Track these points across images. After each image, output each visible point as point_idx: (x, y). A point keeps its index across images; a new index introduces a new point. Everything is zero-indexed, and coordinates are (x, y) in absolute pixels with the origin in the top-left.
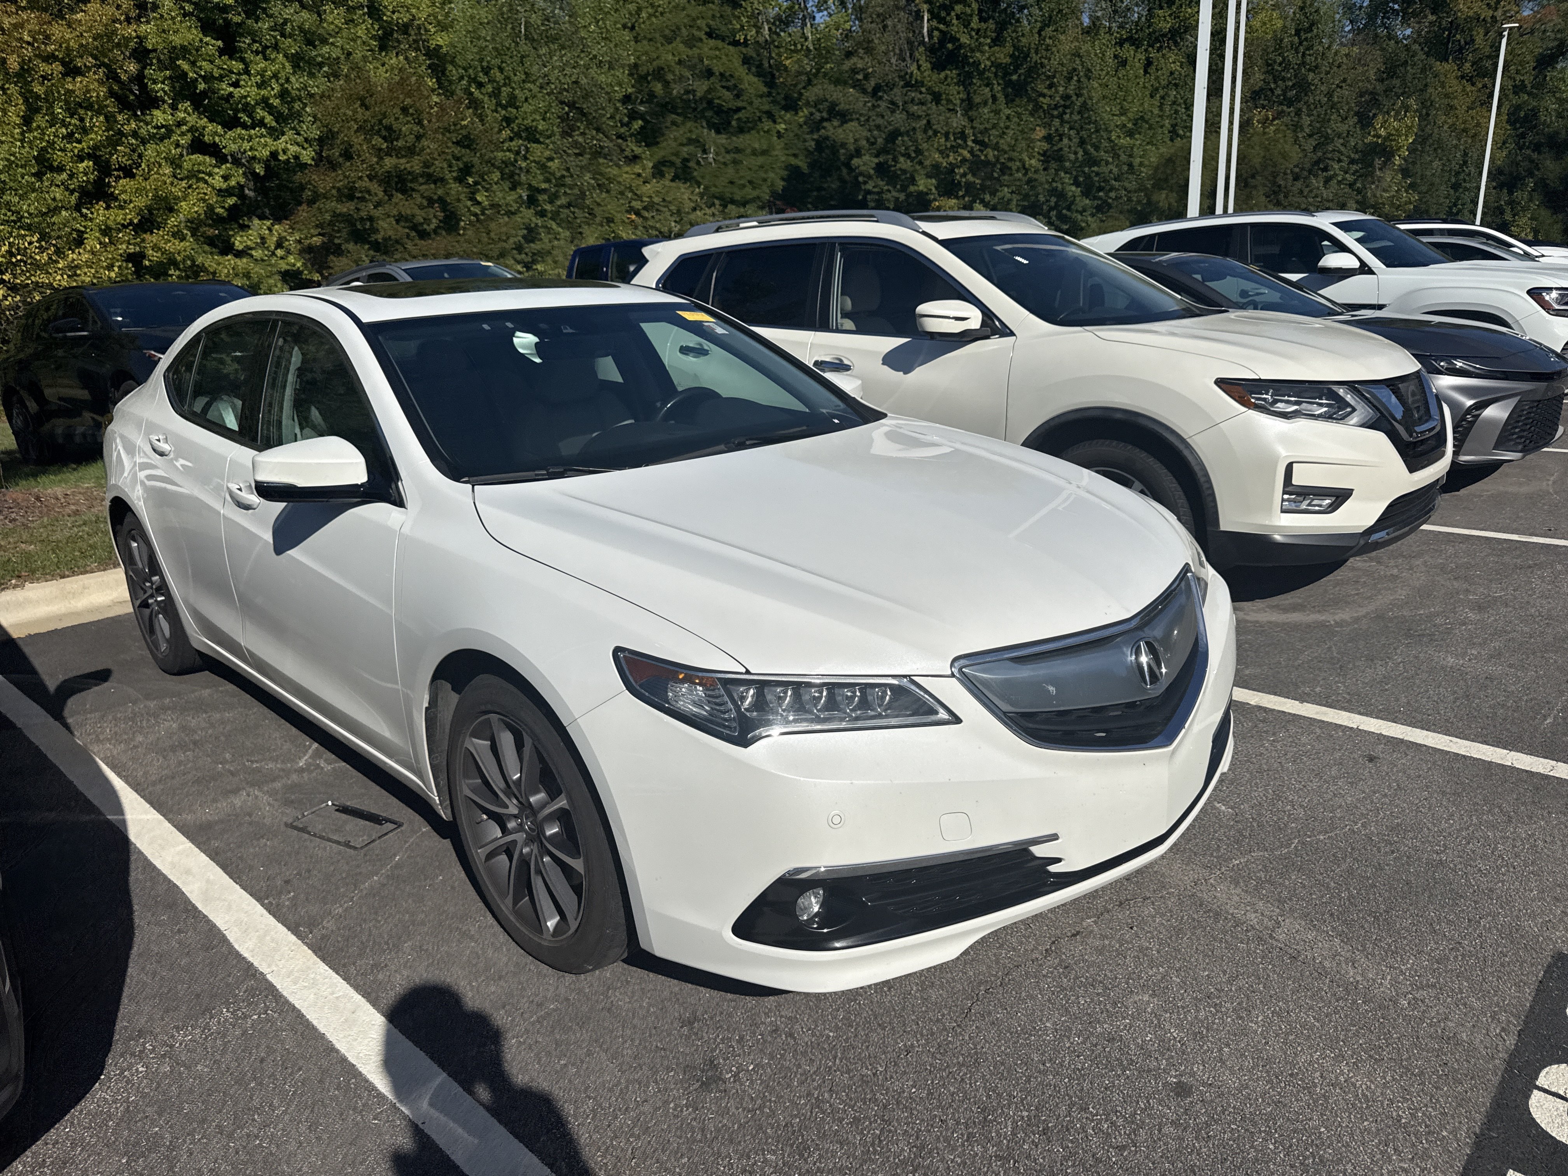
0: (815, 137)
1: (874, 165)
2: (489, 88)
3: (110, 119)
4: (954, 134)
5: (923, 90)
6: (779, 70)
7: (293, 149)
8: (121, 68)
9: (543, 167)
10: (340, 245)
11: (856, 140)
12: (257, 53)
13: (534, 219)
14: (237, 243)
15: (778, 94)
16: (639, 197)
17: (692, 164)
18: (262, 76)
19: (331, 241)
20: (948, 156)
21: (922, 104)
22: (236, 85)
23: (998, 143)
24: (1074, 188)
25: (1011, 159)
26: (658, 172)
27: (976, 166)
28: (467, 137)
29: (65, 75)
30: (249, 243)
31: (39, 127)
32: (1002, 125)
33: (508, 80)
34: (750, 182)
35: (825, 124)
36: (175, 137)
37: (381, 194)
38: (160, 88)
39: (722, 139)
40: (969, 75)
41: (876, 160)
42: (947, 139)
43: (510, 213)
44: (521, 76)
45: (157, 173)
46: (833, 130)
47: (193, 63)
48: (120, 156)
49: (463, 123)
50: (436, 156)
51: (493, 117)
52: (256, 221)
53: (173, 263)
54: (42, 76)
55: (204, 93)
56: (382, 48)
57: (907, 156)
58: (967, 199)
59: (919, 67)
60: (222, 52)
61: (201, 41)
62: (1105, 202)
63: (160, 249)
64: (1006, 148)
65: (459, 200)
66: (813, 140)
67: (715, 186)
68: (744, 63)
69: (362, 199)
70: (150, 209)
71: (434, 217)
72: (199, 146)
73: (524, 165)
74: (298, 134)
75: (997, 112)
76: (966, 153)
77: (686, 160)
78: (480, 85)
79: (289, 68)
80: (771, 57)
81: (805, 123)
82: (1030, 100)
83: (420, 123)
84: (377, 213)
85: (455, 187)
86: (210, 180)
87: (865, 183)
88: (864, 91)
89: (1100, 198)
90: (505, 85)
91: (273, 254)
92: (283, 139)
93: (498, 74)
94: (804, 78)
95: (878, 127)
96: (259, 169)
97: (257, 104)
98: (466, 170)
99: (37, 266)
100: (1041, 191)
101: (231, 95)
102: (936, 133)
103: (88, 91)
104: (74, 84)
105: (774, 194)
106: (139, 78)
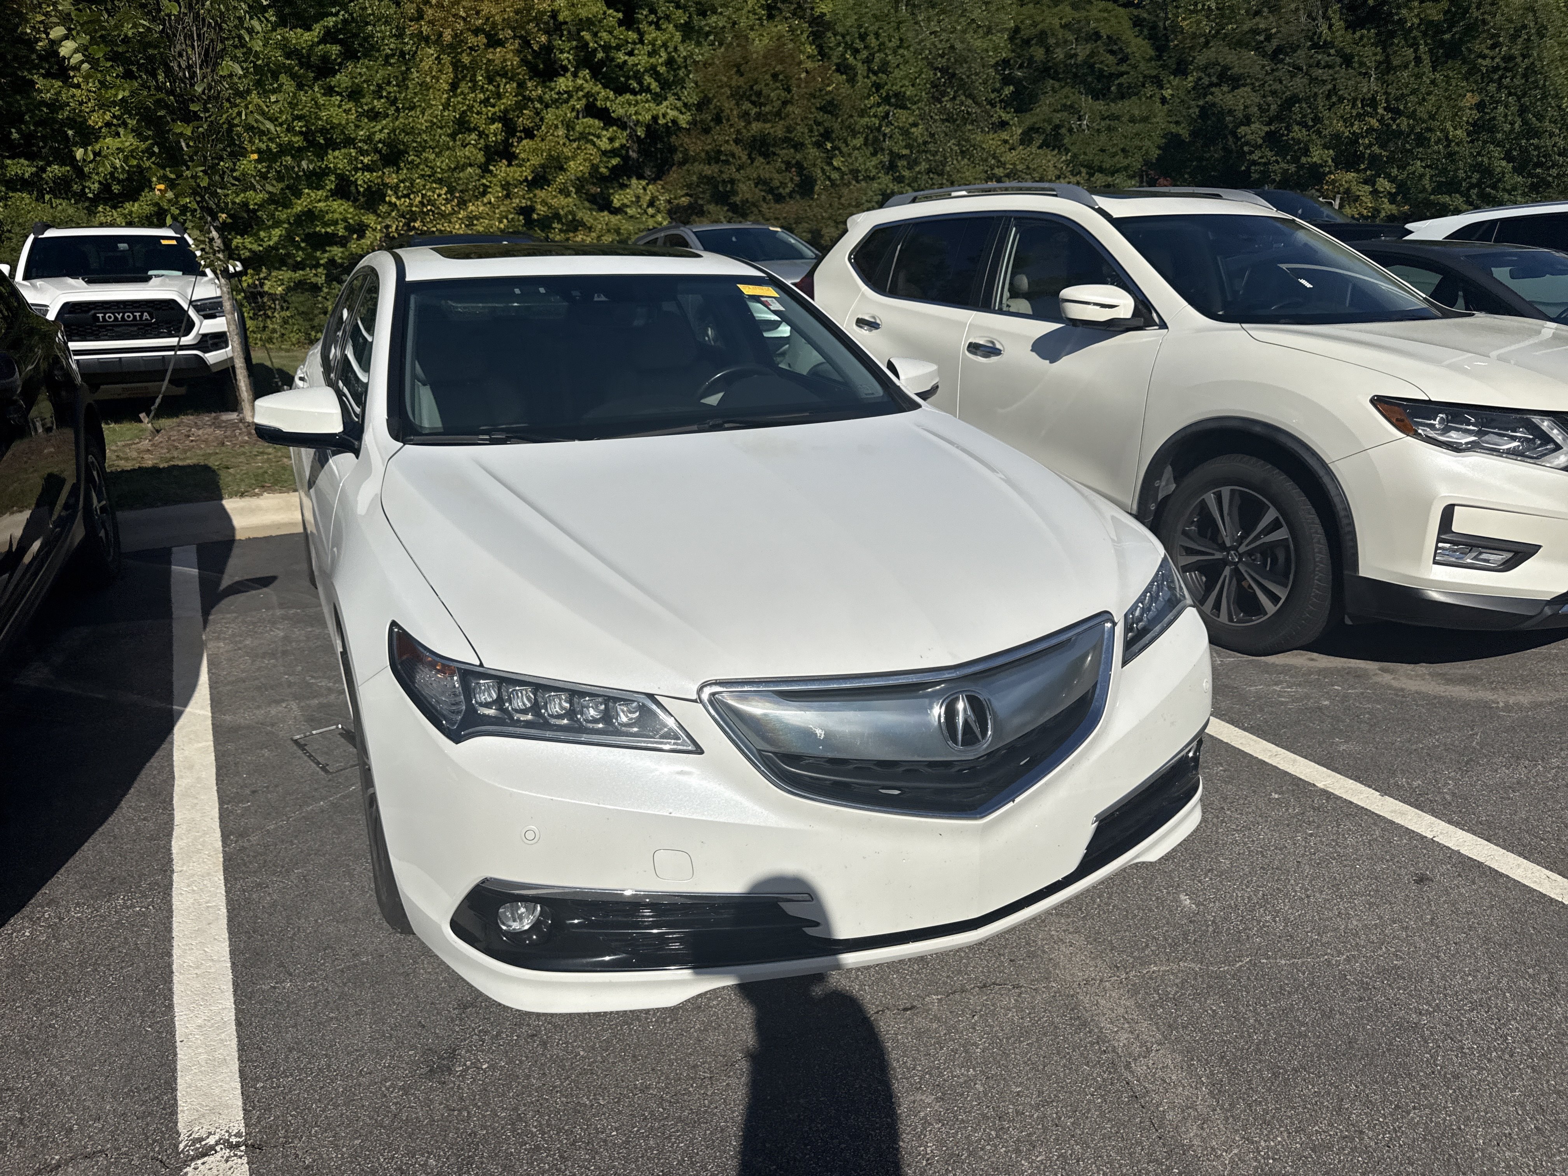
0: (1201, 103)
1: (1263, 134)
2: (865, 54)
3: (521, 85)
4: (1362, 101)
5: (1332, 51)
6: (1174, 32)
7: (672, 113)
8: (534, 39)
9: (905, 133)
10: (702, 206)
11: (1246, 107)
12: (650, 24)
13: (891, 185)
14: (615, 201)
15: (1170, 57)
16: (1003, 165)
17: (1063, 131)
18: (654, 45)
19: (696, 202)
20: (1352, 125)
21: (1328, 66)
22: (631, 54)
23: (1415, 110)
24: (1504, 163)
25: (1429, 130)
26: (1026, 139)
27: (1385, 136)
28: (831, 103)
29: (488, 46)
30: (626, 201)
31: (462, 93)
32: (1423, 90)
33: (882, 47)
34: (1123, 150)
35: (1213, 89)
36: (572, 103)
37: (744, 157)
38: (566, 58)
39: (1100, 106)
40: (1392, 34)
41: (1267, 129)
42: (1354, 106)
43: (870, 179)
44: (895, 42)
45: (552, 135)
46: (1223, 97)
47: (595, 35)
48: (524, 120)
49: (830, 88)
50: (799, 121)
51: (863, 82)
52: (634, 181)
53: (557, 216)
54: (470, 48)
55: (602, 62)
56: (770, 17)
57: (1303, 124)
58: (1368, 173)
59: (1330, 27)
60: (621, 23)
61: (605, 13)
62: (1543, 180)
63: (547, 204)
64: (1425, 116)
65: (814, 165)
66: (1198, 106)
67: (1085, 153)
68: (1135, 25)
69: (727, 162)
70: (543, 166)
71: (789, 182)
72: (592, 110)
73: (888, 130)
74: (679, 99)
75: (1418, 76)
76: (1374, 123)
77: (1057, 127)
78: (856, 51)
79: (678, 36)
80: (1167, 19)
81: (1194, 88)
82: (1464, 62)
83: (788, 90)
84: (737, 176)
85: (813, 152)
86: (598, 142)
87: (1251, 153)
88: (1264, 55)
89: (1537, 176)
90: (879, 51)
91: (646, 212)
92: (665, 103)
93: (874, 40)
94: (1202, 40)
95: (1274, 93)
96: (641, 132)
97: (646, 71)
98: (827, 135)
99: (443, 215)
100: (1461, 166)
101: (625, 62)
102: (1341, 99)
103: (505, 60)
104: (494, 54)
105: (1147, 163)
106: (548, 49)
